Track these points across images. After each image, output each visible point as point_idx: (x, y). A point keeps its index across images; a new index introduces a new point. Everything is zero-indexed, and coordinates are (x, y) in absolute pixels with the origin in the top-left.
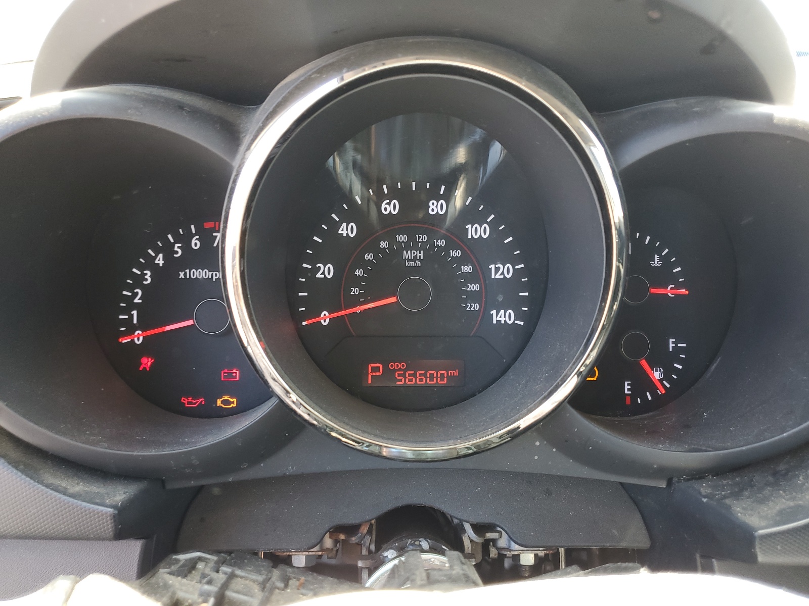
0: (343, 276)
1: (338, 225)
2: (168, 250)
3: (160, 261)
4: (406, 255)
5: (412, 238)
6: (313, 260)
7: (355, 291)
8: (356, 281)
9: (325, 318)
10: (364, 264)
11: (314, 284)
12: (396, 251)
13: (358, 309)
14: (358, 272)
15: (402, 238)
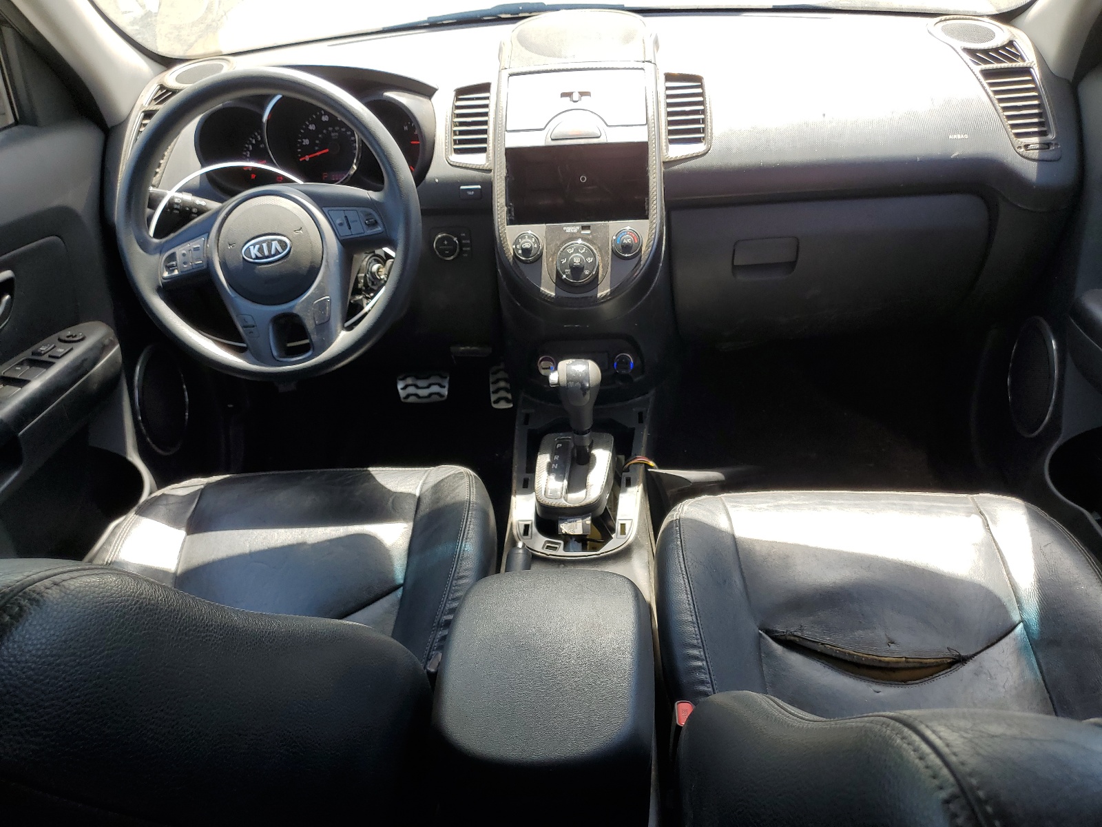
0: (312, 144)
1: (308, 126)
2: (256, 138)
3: (254, 142)
4: (333, 134)
5: (334, 128)
6: (301, 138)
7: (317, 148)
8: (317, 145)
9: (307, 158)
10: (318, 139)
11: (302, 146)
12: (329, 133)
13: (318, 154)
14: (320, 136)
15: (330, 129)
